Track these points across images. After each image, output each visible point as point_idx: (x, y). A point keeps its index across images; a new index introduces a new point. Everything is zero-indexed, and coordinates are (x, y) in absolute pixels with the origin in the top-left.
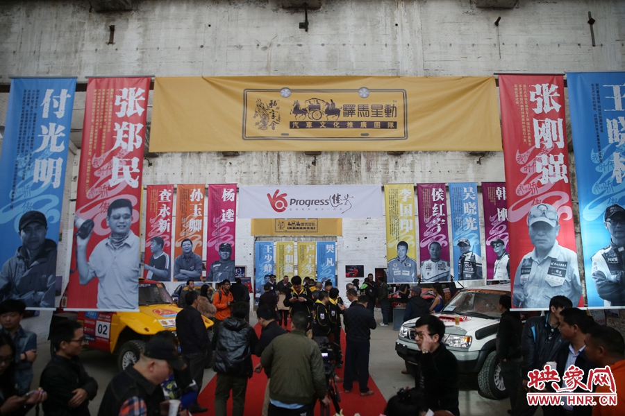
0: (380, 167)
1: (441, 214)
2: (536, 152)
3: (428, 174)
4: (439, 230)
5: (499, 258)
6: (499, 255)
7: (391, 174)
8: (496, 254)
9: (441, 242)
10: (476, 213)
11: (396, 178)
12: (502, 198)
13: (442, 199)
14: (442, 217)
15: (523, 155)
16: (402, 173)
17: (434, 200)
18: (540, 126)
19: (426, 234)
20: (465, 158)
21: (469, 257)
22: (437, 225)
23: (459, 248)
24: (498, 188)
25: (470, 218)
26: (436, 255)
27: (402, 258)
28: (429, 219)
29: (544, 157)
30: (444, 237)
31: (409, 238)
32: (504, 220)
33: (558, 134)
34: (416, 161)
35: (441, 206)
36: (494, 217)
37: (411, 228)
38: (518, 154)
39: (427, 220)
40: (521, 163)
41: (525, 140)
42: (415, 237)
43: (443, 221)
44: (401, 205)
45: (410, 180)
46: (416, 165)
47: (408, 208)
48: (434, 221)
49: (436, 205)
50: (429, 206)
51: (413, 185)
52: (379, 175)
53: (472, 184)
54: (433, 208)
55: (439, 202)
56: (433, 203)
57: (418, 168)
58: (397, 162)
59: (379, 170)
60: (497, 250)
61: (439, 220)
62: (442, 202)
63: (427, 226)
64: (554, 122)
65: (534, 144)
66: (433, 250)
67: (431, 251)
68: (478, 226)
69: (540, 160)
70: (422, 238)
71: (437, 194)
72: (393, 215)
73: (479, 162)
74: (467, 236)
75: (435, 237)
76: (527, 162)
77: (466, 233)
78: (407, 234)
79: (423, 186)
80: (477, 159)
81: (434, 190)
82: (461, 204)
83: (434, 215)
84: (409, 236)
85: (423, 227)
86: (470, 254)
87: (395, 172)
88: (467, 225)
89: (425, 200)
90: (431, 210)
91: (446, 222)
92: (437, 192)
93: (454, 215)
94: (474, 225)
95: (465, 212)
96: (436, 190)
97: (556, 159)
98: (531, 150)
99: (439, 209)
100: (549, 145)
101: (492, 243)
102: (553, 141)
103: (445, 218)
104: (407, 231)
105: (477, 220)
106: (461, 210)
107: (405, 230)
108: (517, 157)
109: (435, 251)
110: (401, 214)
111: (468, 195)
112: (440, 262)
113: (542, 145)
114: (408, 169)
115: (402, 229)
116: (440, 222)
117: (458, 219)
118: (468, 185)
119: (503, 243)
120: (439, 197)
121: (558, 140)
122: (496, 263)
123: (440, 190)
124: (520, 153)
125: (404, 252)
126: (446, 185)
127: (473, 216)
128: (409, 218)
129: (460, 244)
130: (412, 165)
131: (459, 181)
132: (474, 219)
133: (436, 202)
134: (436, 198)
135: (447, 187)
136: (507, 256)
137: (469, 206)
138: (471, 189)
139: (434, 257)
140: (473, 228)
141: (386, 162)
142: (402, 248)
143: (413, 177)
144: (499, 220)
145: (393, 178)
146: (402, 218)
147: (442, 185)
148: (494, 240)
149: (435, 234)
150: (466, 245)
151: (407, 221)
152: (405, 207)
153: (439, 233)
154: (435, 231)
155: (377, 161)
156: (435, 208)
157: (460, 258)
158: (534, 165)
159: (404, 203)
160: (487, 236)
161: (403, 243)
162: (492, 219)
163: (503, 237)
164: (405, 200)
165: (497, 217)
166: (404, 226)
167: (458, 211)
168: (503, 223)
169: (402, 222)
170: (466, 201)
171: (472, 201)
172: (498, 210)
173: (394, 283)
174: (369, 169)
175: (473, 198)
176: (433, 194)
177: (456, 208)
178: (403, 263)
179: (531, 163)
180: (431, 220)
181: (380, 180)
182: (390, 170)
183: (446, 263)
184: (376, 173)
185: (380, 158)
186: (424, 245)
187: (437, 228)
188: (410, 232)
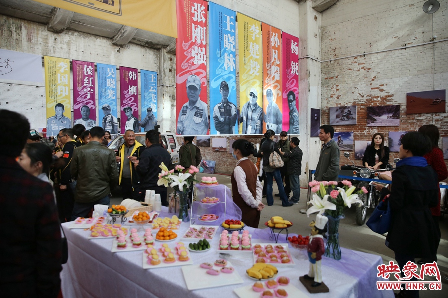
0: (40, 40)
1: (90, 85)
2: (193, 44)
3: (81, 53)
4: (89, 97)
5: (129, 120)
6: (129, 118)
7: (50, 48)
8: (127, 116)
9: (89, 106)
10: (115, 87)
11: (54, 52)
12: (132, 79)
13: (92, 74)
14: (91, 88)
15: (186, 44)
16: (60, 49)
17: (85, 74)
18: (195, 29)
19: (78, 99)
20: (110, 46)
21: (110, 118)
22: (87, 93)
23: (102, 111)
24: (131, 72)
25: (111, 91)
26: (86, 115)
27: (59, 116)
28: (81, 88)
29: (196, 47)
30: (92, 102)
31: (65, 101)
32: (133, 94)
33: (203, 36)
34: (72, 41)
35: (90, 79)
36: (127, 91)
37: (67, 94)
38: (183, 43)
39: (79, 89)
40: (185, 49)
41: (188, 35)
42: (70, 102)
43: (92, 90)
44: (59, 75)
45: (66, 56)
46: (72, 44)
47: (64, 77)
48: (85, 90)
49: (86, 78)
50: (81, 77)
51: (69, 61)
52: (40, 47)
53: (113, 66)
54: (85, 80)
55: (89, 76)
56: (84, 76)
57: (73, 47)
58: (55, 39)
59: (39, 43)
60: (128, 114)
61: (89, 89)
62: (92, 76)
63: (79, 93)
64: (202, 28)
65: (191, 39)
66: (84, 111)
67: (82, 112)
68: (116, 97)
69: (194, 49)
70: (75, 102)
71: (88, 70)
72: (52, 81)
73: (119, 51)
74: (108, 103)
75: (85, 102)
76: (188, 48)
77: (108, 101)
78: (64, 98)
79: (77, 62)
80: (117, 48)
81: (85, 66)
82: (105, 79)
83: (85, 85)
84: (66, 99)
85: (76, 94)
86: (110, 116)
87: (54, 47)
88: (108, 95)
89: (78, 74)
90: (83, 82)
91: (94, 92)
92: (88, 68)
93: (100, 87)
94: (114, 95)
95: (108, 86)
96: (87, 67)
97: (201, 50)
98: (190, 42)
99: (89, 81)
100: (199, 42)
101: (125, 109)
102: (201, 40)
103: (93, 88)
104: (64, 95)
105: (116, 93)
106: (105, 84)
107: (61, 95)
108: (183, 45)
109: (85, 113)
110: (59, 82)
111: (110, 74)
112: (89, 121)
113: (195, 41)
114: (65, 46)
115: (59, 94)
116: (89, 91)
117: (103, 90)
118: (111, 66)
119: (132, 110)
120: (89, 72)
121: (203, 40)
122: (126, 123)
123: (90, 67)
124: (185, 42)
125: (61, 112)
126: (95, 64)
127: (113, 89)
128: (65, 86)
129: (103, 108)
130: (69, 43)
131: (104, 63)
132: (114, 92)
133: (86, 76)
134: (87, 73)
135: (95, 66)
136: (133, 118)
137: (111, 82)
138: (112, 69)
139: (84, 117)
140: (112, 98)
141: (46, 37)
142: (59, 108)
143: (69, 54)
144: (130, 93)
145: (52, 51)
146: (59, 85)
147: (91, 64)
148: (126, 107)
149: (85, 100)
150: (107, 109)
151: (64, 88)
152: (62, 77)
153: (89, 99)
154: (85, 97)
155: (37, 34)
156: (86, 80)
157: (104, 118)
158: (191, 52)
159: (62, 73)
160: (122, 104)
161: (60, 105)
162: (125, 92)
163: (132, 105)
164: (62, 70)
165: (129, 92)
166: (61, 91)
167: (103, 85)
168: (133, 96)
169: (59, 88)
170: (109, 78)
171: (113, 79)
172: (130, 86)
173: (52, 136)
174: (29, 40)
175: (114, 77)
176: (85, 69)
177: (101, 82)
178: (60, 120)
179: (189, 50)
180: (83, 89)
181: (40, 51)
182: (50, 45)
183: (93, 122)
184: (37, 44)
185: (40, 32)
186: (77, 107)
187: (87, 96)
188: (66, 97)
